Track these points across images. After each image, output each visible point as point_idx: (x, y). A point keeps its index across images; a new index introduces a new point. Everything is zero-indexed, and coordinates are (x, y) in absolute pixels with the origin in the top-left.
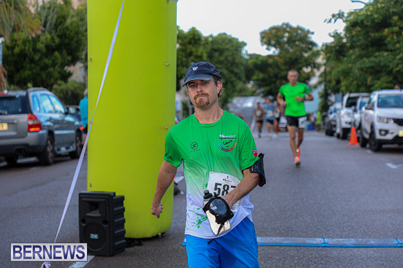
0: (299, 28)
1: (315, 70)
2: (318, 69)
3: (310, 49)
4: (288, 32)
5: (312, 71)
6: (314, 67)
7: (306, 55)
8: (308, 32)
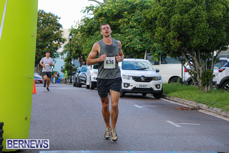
0: (50, 14)
1: (61, 43)
2: (63, 43)
3: (58, 29)
4: (43, 16)
5: (58, 43)
6: (60, 41)
7: (55, 32)
8: (57, 17)
